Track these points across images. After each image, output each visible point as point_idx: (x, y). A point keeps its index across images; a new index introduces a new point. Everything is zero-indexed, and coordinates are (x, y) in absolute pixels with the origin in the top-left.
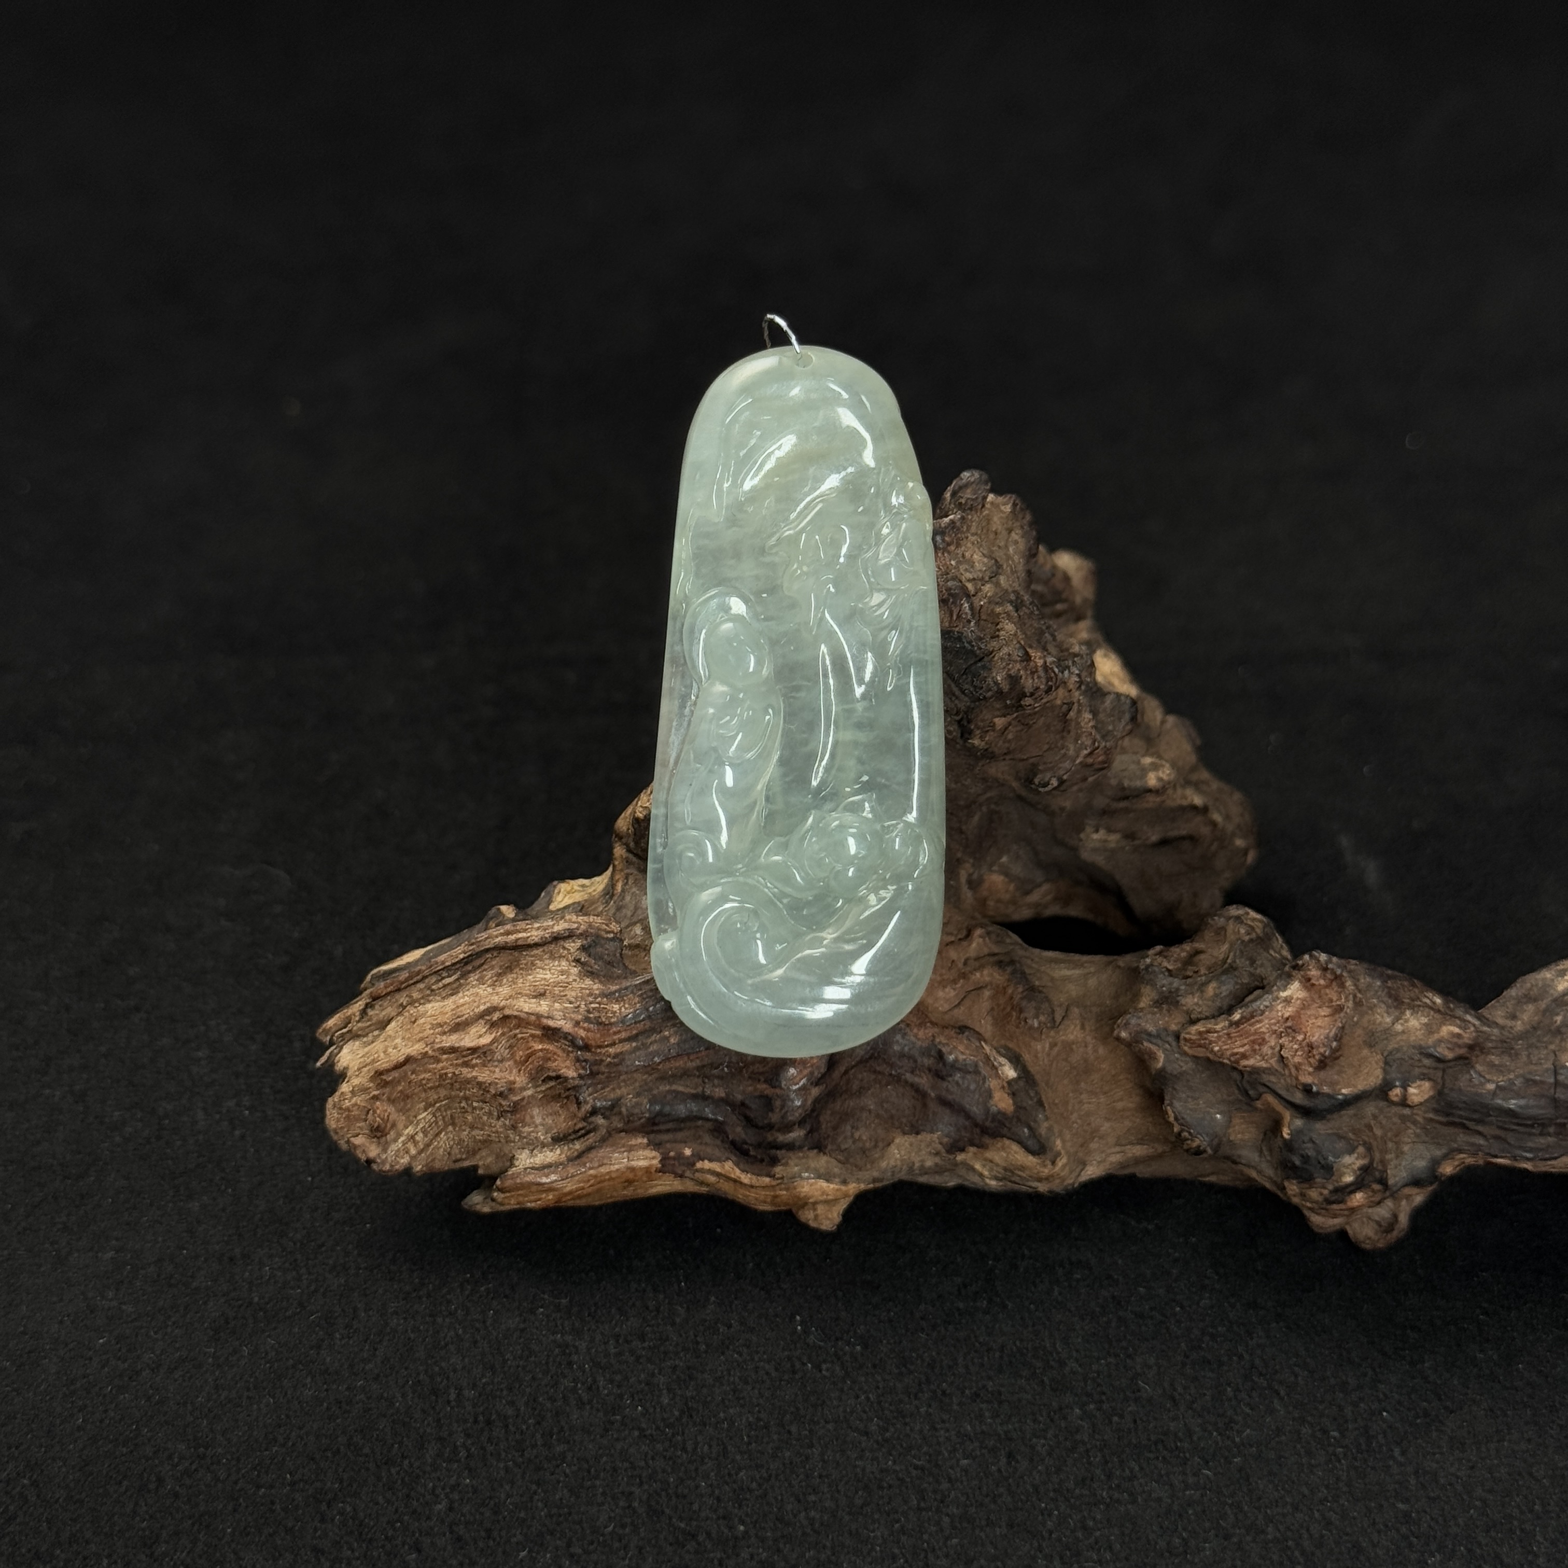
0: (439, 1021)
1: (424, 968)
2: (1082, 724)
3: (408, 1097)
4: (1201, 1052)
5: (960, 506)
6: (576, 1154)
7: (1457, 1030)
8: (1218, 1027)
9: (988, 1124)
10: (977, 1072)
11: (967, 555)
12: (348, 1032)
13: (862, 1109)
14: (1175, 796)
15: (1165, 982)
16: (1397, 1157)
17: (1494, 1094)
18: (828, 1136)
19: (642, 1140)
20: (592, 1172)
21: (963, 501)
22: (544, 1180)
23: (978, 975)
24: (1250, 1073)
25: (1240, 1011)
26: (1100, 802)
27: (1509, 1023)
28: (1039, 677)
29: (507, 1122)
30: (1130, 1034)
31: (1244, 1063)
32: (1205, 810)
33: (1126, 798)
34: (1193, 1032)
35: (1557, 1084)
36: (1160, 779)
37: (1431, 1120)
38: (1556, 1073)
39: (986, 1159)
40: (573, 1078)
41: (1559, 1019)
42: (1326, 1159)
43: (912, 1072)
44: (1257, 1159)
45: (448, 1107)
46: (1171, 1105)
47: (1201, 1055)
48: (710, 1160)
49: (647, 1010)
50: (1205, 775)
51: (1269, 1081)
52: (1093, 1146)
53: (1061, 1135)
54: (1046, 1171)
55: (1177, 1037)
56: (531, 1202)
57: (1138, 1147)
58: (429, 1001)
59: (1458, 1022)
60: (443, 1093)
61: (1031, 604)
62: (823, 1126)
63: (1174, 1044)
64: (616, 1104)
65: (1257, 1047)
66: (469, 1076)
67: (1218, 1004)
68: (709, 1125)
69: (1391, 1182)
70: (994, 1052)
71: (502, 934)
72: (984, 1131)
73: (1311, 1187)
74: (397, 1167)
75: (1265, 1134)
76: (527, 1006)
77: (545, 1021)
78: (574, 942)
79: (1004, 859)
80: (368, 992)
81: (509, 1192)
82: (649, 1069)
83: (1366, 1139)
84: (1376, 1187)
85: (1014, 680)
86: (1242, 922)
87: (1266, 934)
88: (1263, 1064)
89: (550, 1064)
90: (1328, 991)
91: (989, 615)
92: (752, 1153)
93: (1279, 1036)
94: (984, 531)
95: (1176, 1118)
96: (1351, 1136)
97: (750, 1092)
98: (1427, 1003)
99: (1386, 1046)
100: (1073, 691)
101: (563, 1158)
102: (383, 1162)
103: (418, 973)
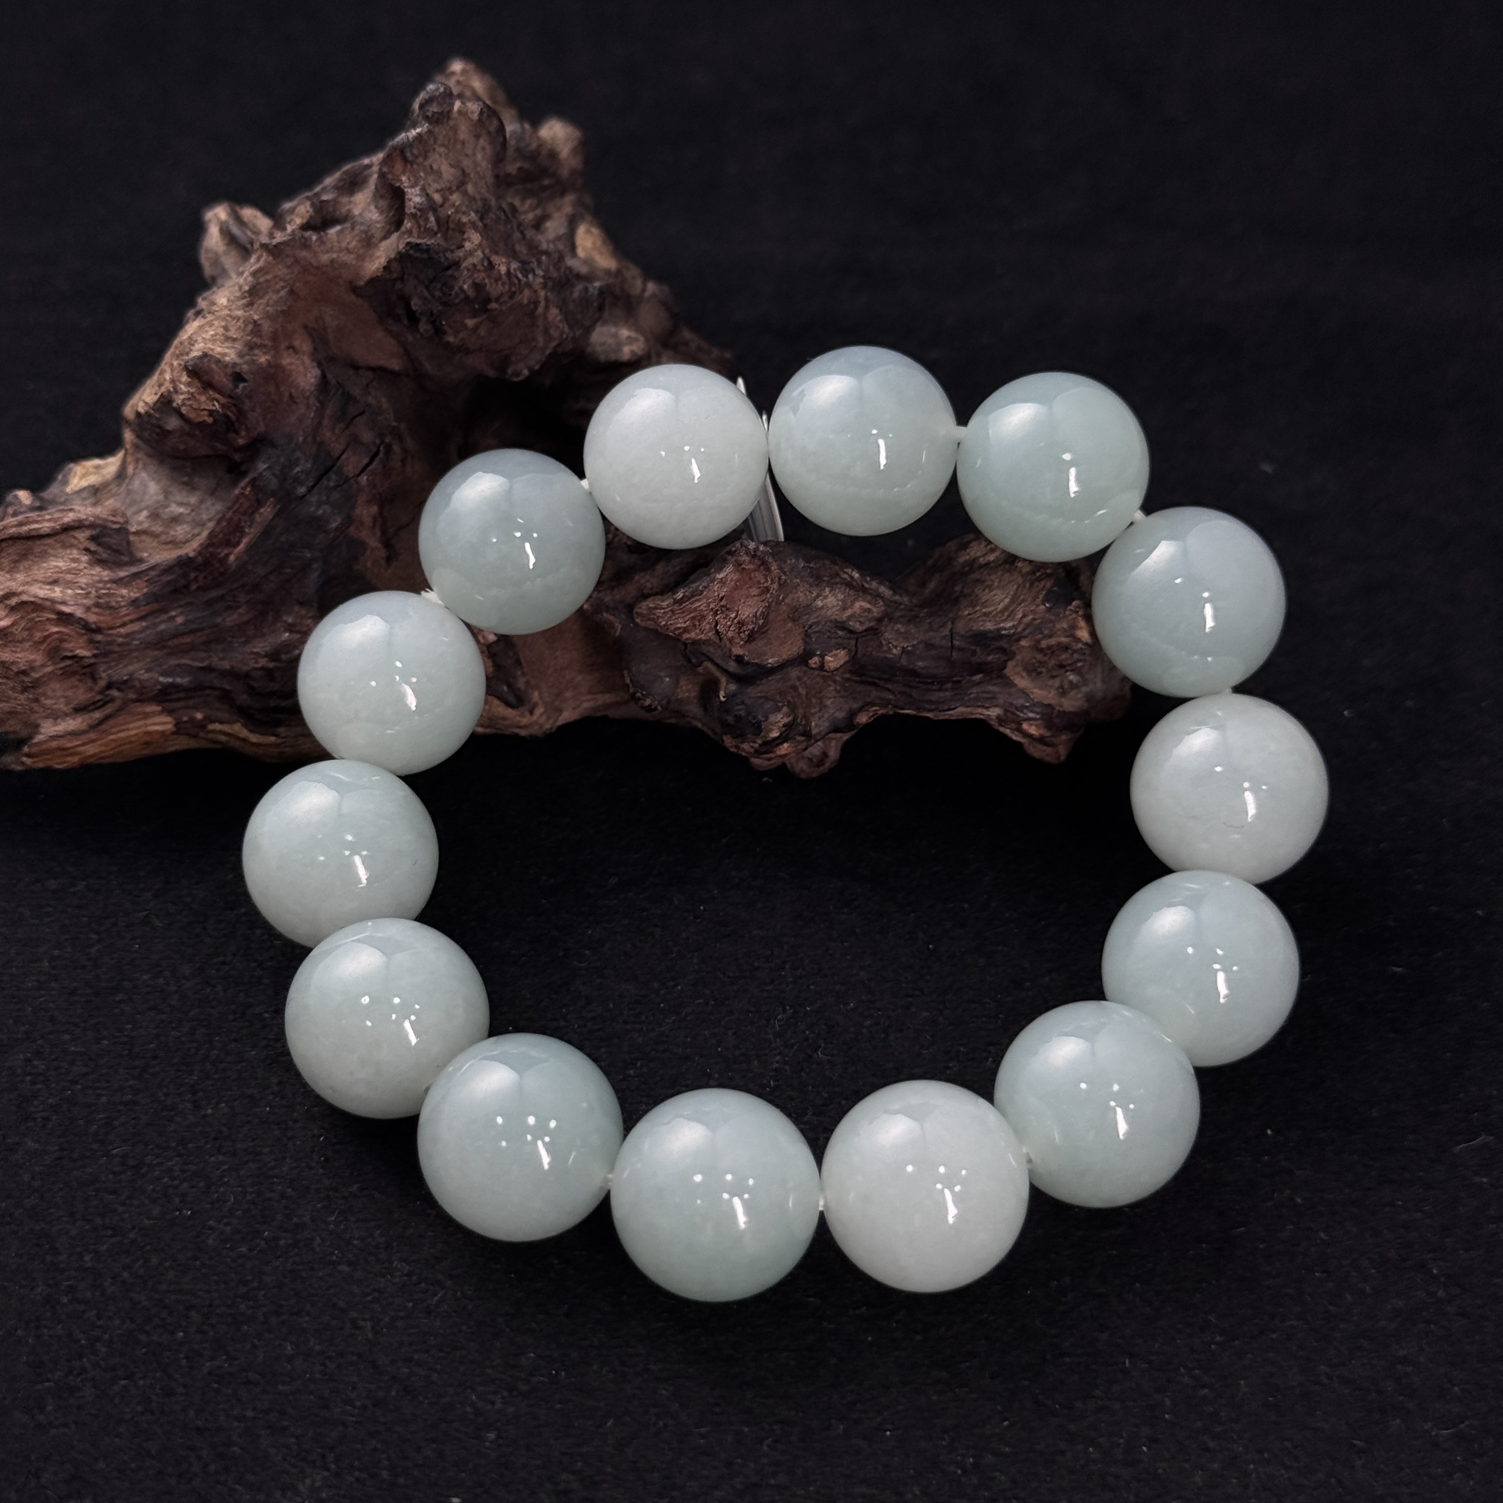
2: (550, 318)
4: (650, 624)
5: (427, 118)
6: (96, 722)
7: (866, 605)
8: (664, 604)
11: (435, 167)
19: (154, 708)
20: (112, 737)
21: (429, 114)
22: (69, 745)
24: (692, 644)
27: (919, 591)
28: (503, 284)
29: (30, 696)
30: (592, 606)
31: (685, 636)
36: (632, 352)
37: (848, 680)
38: (952, 639)
40: (88, 658)
41: (958, 589)
42: (755, 718)
46: (627, 669)
47: (651, 627)
48: (221, 722)
51: (708, 651)
52: (568, 694)
53: (538, 688)
55: (631, 607)
57: (607, 695)
59: (869, 598)
61: (497, 208)
63: (629, 615)
64: (130, 678)
68: (217, 693)
71: (16, 526)
73: (743, 742)
75: (705, 693)
76: (41, 592)
77: (59, 607)
81: (36, 757)
84: (801, 738)
85: (478, 287)
88: (703, 637)
89: (66, 645)
91: (456, 224)
92: (257, 717)
93: (716, 614)
94: (452, 141)
95: (631, 680)
96: (778, 698)
97: (252, 664)
98: (845, 579)
99: (808, 621)
100: (539, 291)
101: (84, 726)
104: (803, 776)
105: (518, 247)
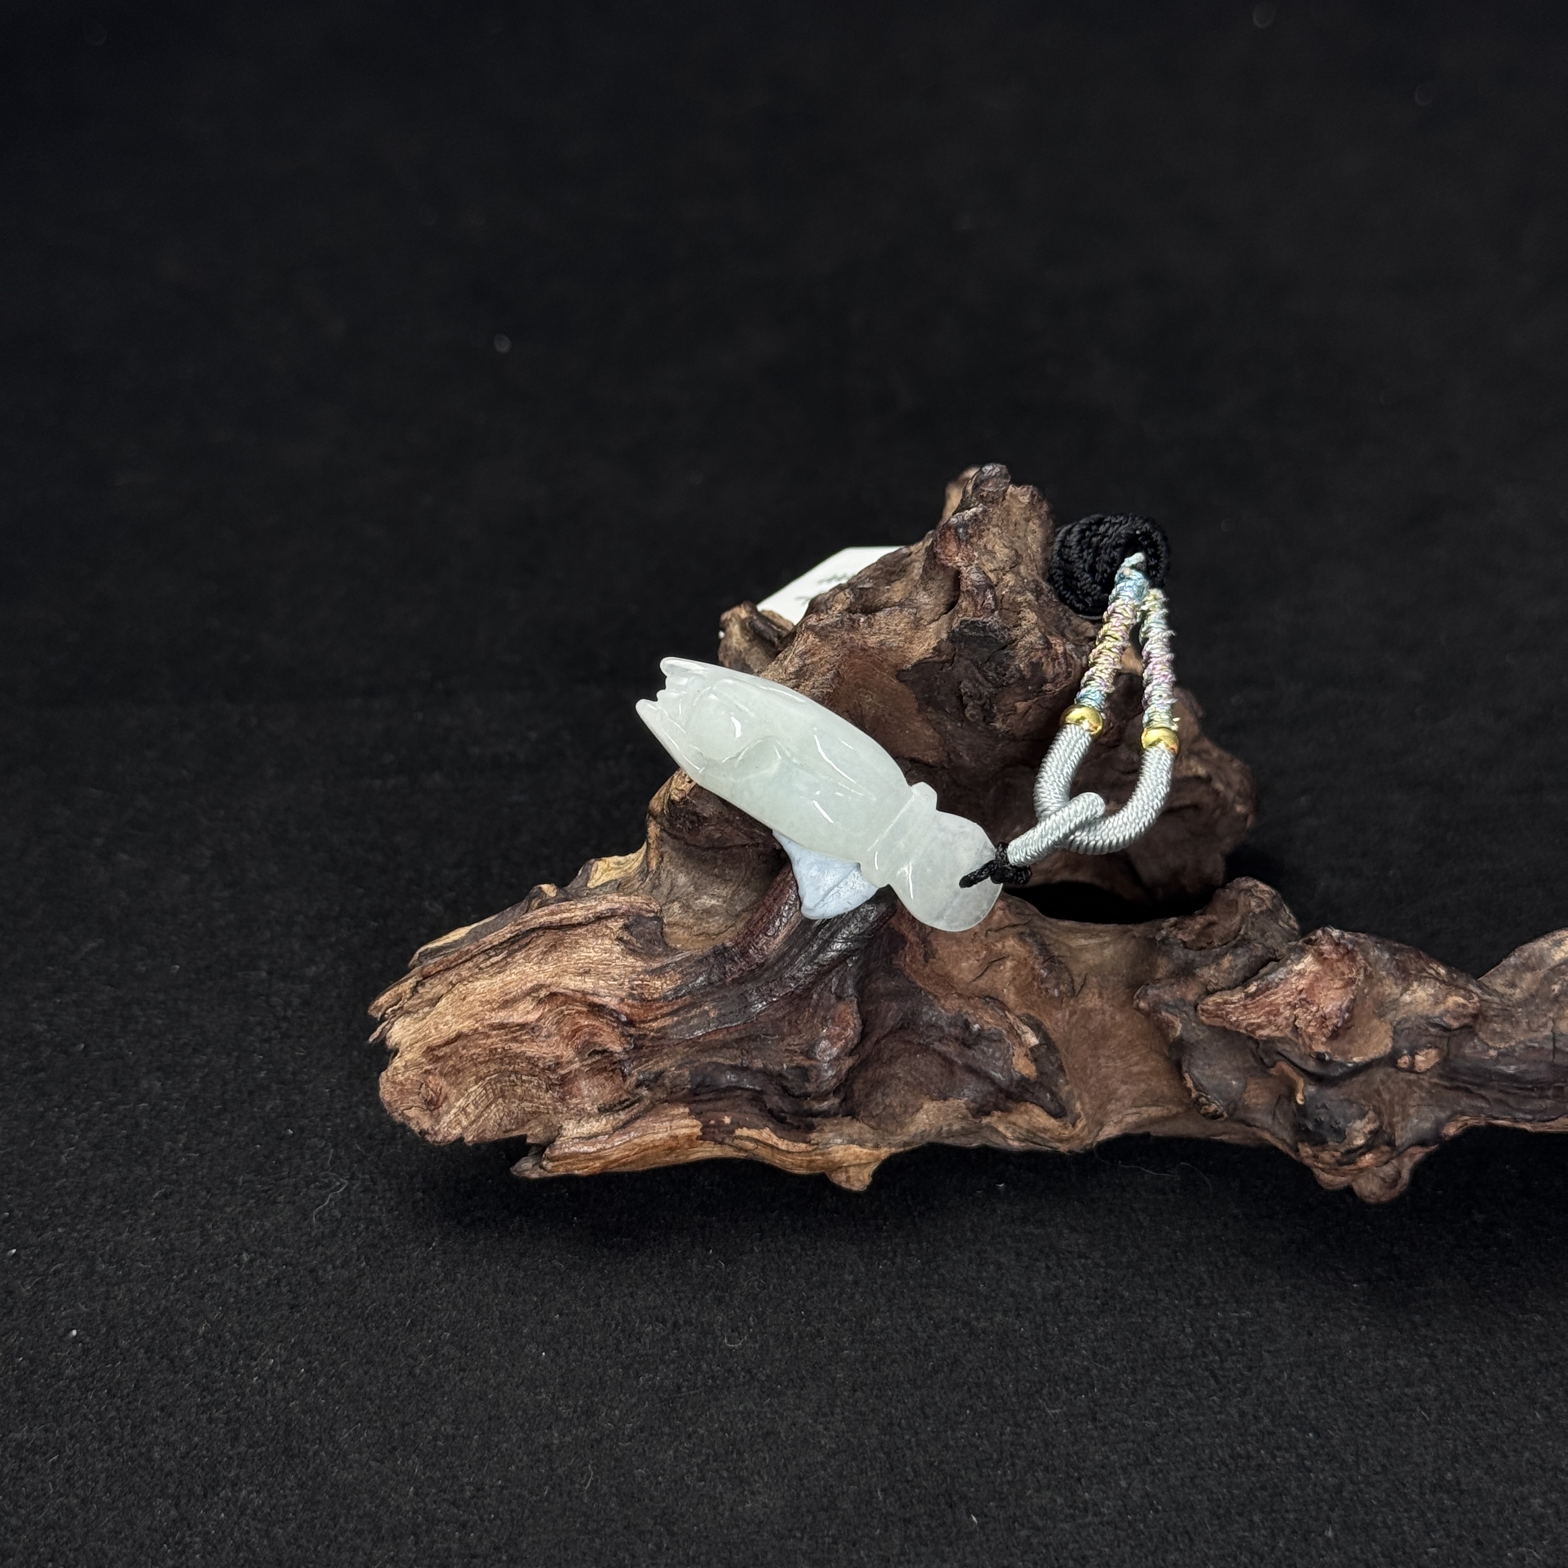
0: (488, 997)
1: (472, 947)
3: (459, 1071)
4: (1217, 1022)
5: (982, 499)
6: (621, 1123)
7: (1461, 1000)
8: (1235, 998)
9: (1012, 1089)
10: (1001, 1040)
11: (989, 547)
12: (401, 1008)
13: (893, 1076)
15: (1180, 954)
16: (1404, 1120)
18: (861, 1103)
19: (684, 1110)
20: (636, 1141)
21: (985, 494)
22: (592, 1149)
23: (999, 945)
24: (1265, 1042)
25: (1256, 983)
27: (1509, 991)
28: (1059, 664)
29: (555, 1095)
31: (1260, 1032)
32: (1208, 780)
34: (1210, 1003)
35: (1555, 1050)
37: (1436, 1085)
38: (1554, 1040)
39: (1009, 1123)
40: (617, 1052)
41: (1556, 988)
42: (1337, 1122)
43: (940, 1041)
44: (1270, 1122)
45: (498, 1081)
46: (1189, 1072)
47: (1218, 1024)
48: (749, 1128)
49: (687, 986)
50: (1206, 744)
51: (1284, 1049)
52: (1110, 1107)
53: (1080, 1098)
56: (578, 1169)
57: (1154, 1108)
58: (478, 979)
59: (1462, 992)
60: (493, 1067)
61: (1049, 591)
62: (856, 1094)
64: (659, 1075)
65: (1272, 1018)
66: (519, 1051)
67: (1233, 975)
68: (746, 1094)
69: (1398, 1142)
70: (1018, 1021)
72: (1009, 1096)
73: (1323, 1150)
74: (450, 1138)
75: (1279, 1098)
76: (572, 983)
77: (591, 998)
78: (616, 921)
80: (417, 969)
81: (557, 1160)
82: (690, 1042)
83: (1376, 1104)
85: (1036, 667)
86: (1252, 895)
87: (1274, 905)
88: (1278, 1034)
89: (596, 1039)
90: (1339, 964)
91: (1011, 604)
93: (1294, 1008)
94: (1005, 522)
95: (1194, 1083)
96: (1363, 1102)
97: (786, 1063)
98: (1432, 974)
99: (1395, 1016)
101: (609, 1128)
102: (436, 1134)
103: (467, 953)
104: (1372, 1200)
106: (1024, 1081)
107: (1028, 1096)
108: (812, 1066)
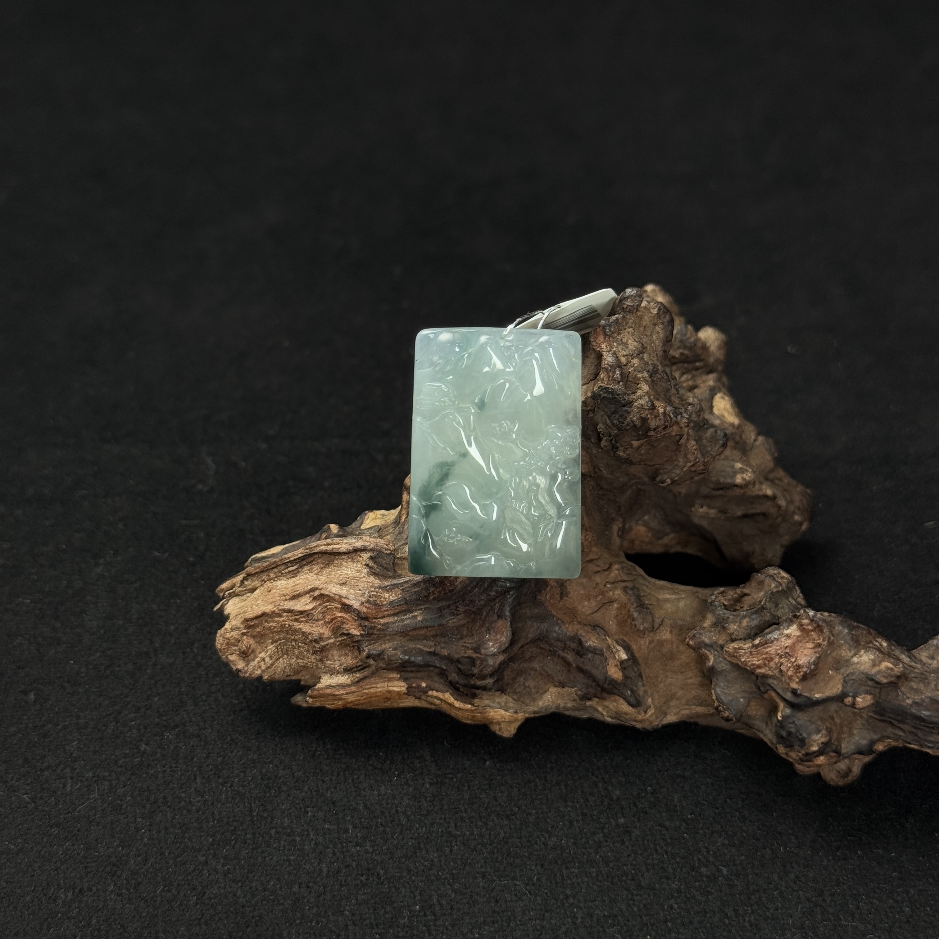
0: (285, 592)
1: (277, 560)
2: (689, 447)
3: (262, 635)
4: (735, 661)
5: (623, 309)
6: (357, 680)
7: (890, 665)
8: (745, 647)
9: (605, 686)
10: (602, 654)
11: (624, 340)
12: (233, 592)
13: (532, 669)
14: (754, 489)
15: (721, 612)
16: (849, 737)
17: (911, 706)
18: (509, 684)
19: (396, 675)
20: (365, 691)
21: (625, 306)
22: (337, 693)
23: (611, 593)
24: (762, 677)
25: (759, 639)
26: (705, 490)
27: (930, 661)
28: (660, 420)
29: (318, 657)
30: (695, 642)
31: (759, 671)
32: (774, 498)
33: (722, 489)
34: (731, 647)
36: (744, 479)
37: (872, 717)
39: (604, 706)
40: (356, 635)
42: (801, 734)
43: (563, 650)
44: (764, 726)
45: (285, 644)
46: (714, 689)
47: (735, 662)
48: (437, 691)
49: (405, 599)
50: (781, 473)
51: (773, 683)
52: (673, 703)
54: (640, 717)
55: (722, 647)
56: (329, 705)
57: (699, 707)
58: (280, 580)
59: (893, 661)
60: (282, 636)
61: (662, 372)
62: (506, 678)
63: (720, 652)
64: (382, 653)
65: (767, 662)
66: (298, 627)
67: (748, 631)
68: (436, 670)
69: (844, 751)
70: (615, 643)
71: (324, 545)
72: (603, 690)
73: (791, 751)
74: (253, 675)
75: (768, 714)
76: (334, 589)
77: (344, 600)
78: (366, 553)
79: (646, 517)
80: (247, 569)
81: (315, 698)
82: (403, 634)
83: (829, 725)
84: (832, 754)
85: (644, 420)
86: (775, 579)
87: (788, 588)
88: (770, 673)
89: (344, 626)
90: (813, 633)
91: (634, 378)
92: (461, 690)
93: (781, 657)
94: (637, 325)
95: (716, 697)
96: (820, 723)
97: (462, 654)
98: (876, 645)
99: (846, 671)
100: (684, 427)
101: (349, 682)
102: (245, 673)
103: (274, 563)
104: (832, 783)
105: (673, 399)
106: (613, 682)
107: (615, 691)
108: (478, 657)
